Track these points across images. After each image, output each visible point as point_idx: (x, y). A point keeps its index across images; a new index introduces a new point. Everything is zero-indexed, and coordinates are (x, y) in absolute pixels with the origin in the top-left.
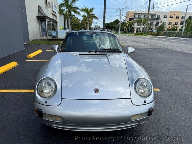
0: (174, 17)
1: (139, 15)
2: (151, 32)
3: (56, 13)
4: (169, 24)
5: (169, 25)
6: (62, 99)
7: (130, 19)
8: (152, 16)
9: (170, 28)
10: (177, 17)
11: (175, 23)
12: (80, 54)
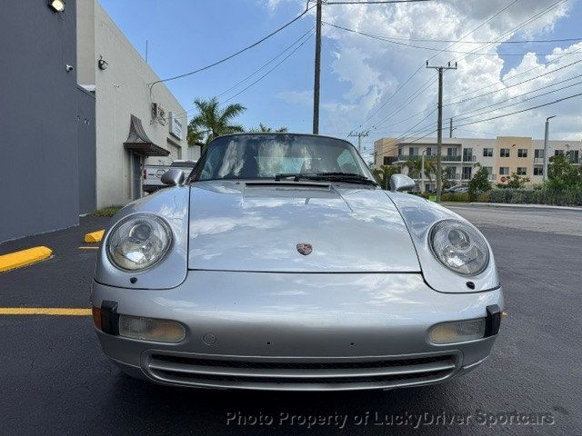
0: (514, 153)
1: (413, 147)
2: (452, 192)
3: (179, 139)
4: (502, 172)
5: (502, 176)
6: (188, 270)
7: (388, 160)
8: (450, 150)
9: (506, 183)
10: (522, 154)
11: (519, 169)
12: (248, 184)
